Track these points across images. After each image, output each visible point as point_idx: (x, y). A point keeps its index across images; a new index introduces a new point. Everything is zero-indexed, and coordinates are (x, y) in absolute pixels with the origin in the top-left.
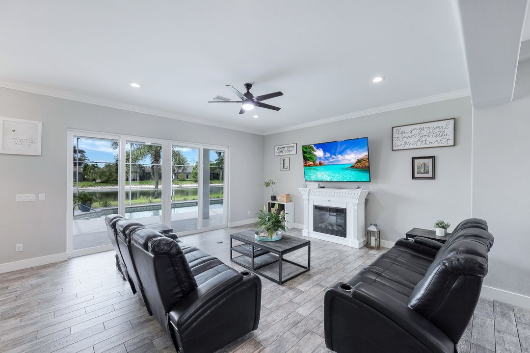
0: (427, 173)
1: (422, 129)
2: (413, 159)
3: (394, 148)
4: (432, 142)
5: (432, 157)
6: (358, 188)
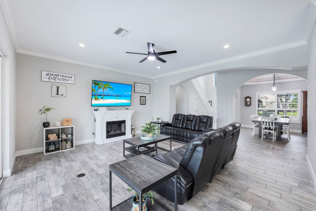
0: (144, 102)
1: (143, 86)
2: (141, 97)
3: (135, 92)
4: (145, 91)
5: (145, 97)
6: (127, 109)
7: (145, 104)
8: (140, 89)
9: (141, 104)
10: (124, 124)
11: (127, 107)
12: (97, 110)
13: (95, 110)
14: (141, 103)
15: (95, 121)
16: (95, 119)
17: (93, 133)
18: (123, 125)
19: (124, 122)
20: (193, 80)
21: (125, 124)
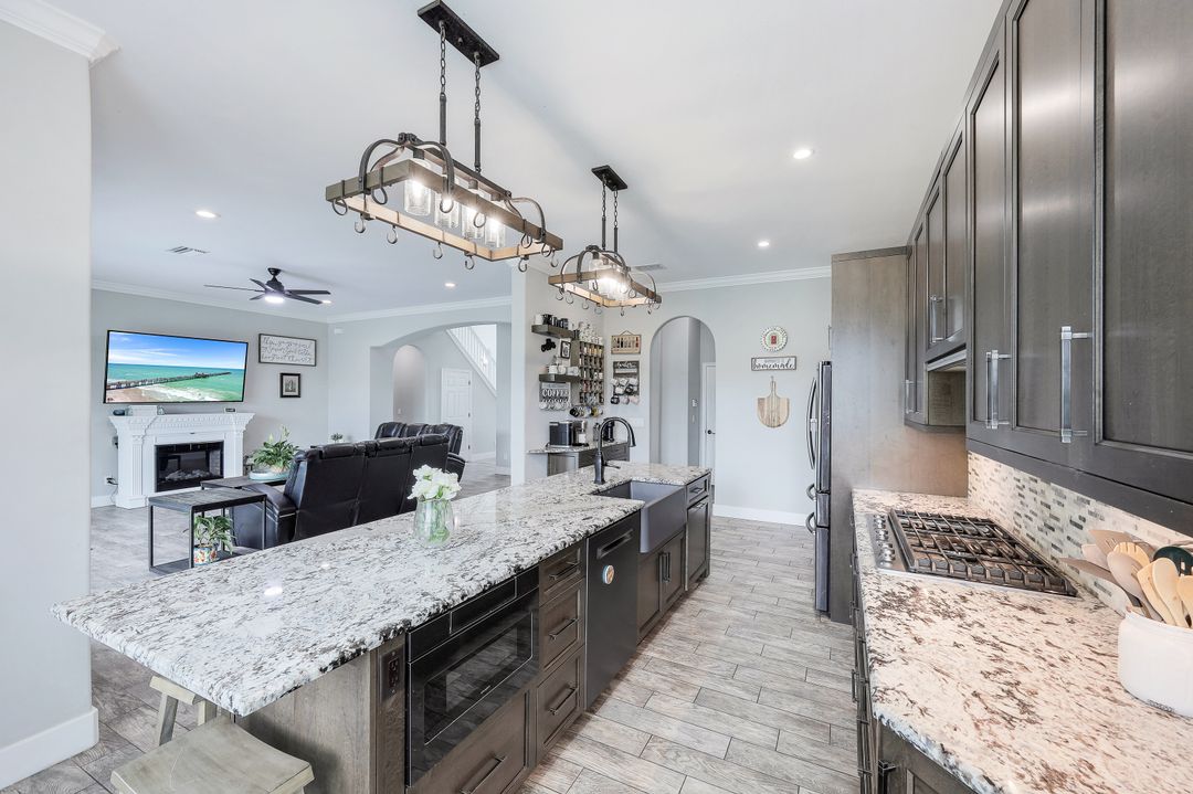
0: (293, 390)
1: (290, 344)
2: (282, 375)
3: (262, 360)
4: (299, 358)
5: (299, 375)
6: (228, 410)
7: (299, 396)
8: (280, 354)
9: (282, 396)
10: (219, 452)
11: (230, 406)
12: (123, 414)
13: (115, 414)
14: (285, 393)
15: (117, 444)
16: (116, 438)
17: (110, 481)
18: (214, 456)
19: (219, 446)
20: (453, 330)
21: (222, 451)
